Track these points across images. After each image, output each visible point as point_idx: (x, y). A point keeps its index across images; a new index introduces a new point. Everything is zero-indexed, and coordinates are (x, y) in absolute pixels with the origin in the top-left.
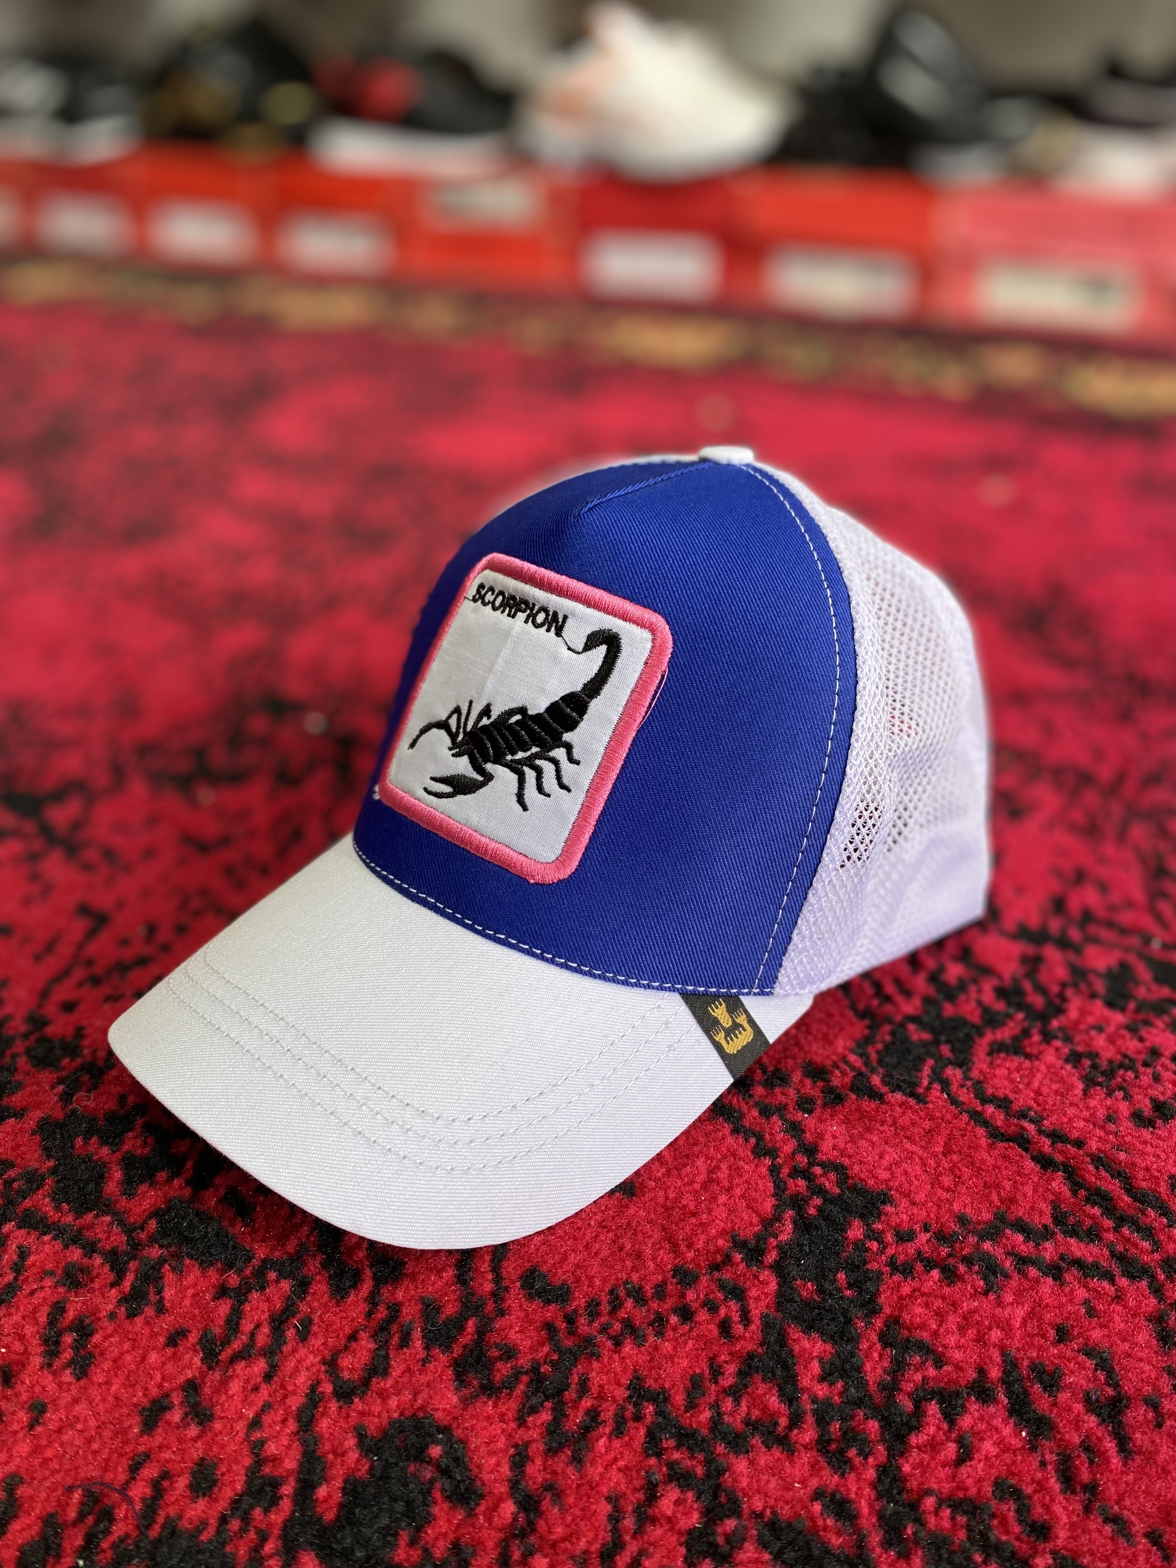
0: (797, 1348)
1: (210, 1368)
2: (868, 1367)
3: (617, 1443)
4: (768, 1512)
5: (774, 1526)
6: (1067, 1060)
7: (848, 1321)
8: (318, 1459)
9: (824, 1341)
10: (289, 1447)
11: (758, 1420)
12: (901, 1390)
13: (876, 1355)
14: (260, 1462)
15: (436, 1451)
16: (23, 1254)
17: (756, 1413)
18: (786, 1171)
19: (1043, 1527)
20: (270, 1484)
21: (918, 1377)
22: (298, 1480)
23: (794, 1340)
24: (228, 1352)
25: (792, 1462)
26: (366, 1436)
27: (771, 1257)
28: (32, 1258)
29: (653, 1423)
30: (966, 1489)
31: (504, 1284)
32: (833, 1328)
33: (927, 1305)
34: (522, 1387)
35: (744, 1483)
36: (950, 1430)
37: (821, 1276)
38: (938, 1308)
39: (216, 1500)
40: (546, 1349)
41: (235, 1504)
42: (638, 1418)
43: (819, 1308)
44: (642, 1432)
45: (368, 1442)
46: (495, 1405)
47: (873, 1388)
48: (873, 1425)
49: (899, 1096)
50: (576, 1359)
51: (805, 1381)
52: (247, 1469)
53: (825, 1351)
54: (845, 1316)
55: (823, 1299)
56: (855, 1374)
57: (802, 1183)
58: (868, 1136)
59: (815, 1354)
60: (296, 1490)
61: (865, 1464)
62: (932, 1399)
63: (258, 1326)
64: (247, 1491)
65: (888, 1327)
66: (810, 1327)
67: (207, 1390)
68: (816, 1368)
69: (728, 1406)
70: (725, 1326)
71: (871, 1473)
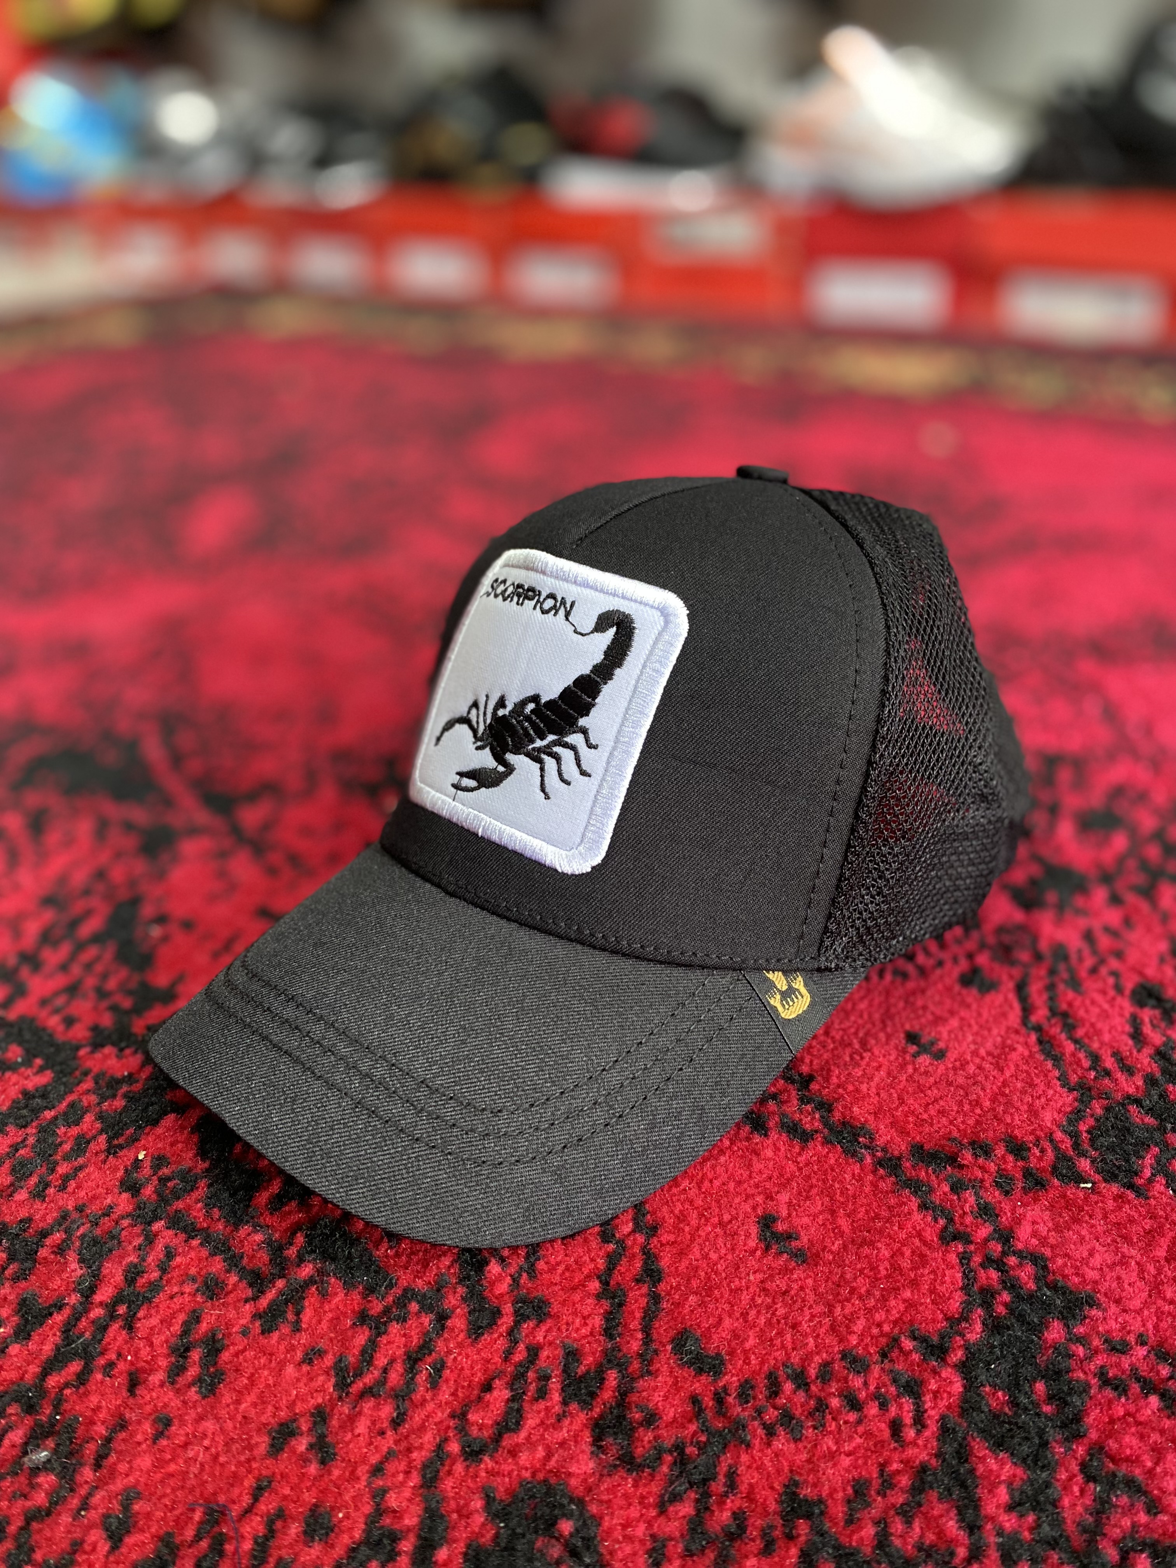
0: (981, 1469)
1: (340, 1398)
2: (1066, 1502)
7: (1044, 1444)
8: (442, 1516)
9: (1015, 1464)
10: (410, 1500)
11: (932, 1546)
13: (1076, 1489)
14: (380, 1511)
15: (566, 1527)
16: (170, 1255)
17: (930, 1537)
18: (977, 1259)
20: (388, 1537)
21: (1127, 1522)
22: (419, 1537)
23: (979, 1458)
24: (359, 1385)
26: (494, 1499)
27: (958, 1355)
28: (178, 1259)
31: (653, 1346)
32: (1025, 1449)
33: (1142, 1437)
34: (665, 1469)
37: (1014, 1385)
38: (1155, 1442)
39: (332, 1546)
40: (693, 1427)
41: (352, 1551)
43: (1010, 1423)
45: (496, 1507)
46: (636, 1485)
47: (1070, 1528)
49: (1115, 1188)
50: (725, 1446)
51: (990, 1509)
52: (367, 1516)
53: (1014, 1476)
54: (1041, 1438)
55: (1015, 1413)
56: (1050, 1507)
57: (994, 1274)
58: (1076, 1227)
59: (1003, 1478)
60: (416, 1547)
62: (1142, 1551)
63: (392, 1361)
64: (366, 1541)
65: (1092, 1456)
66: (999, 1444)
67: (335, 1423)
68: (1003, 1494)
69: (898, 1526)
70: (896, 1427)
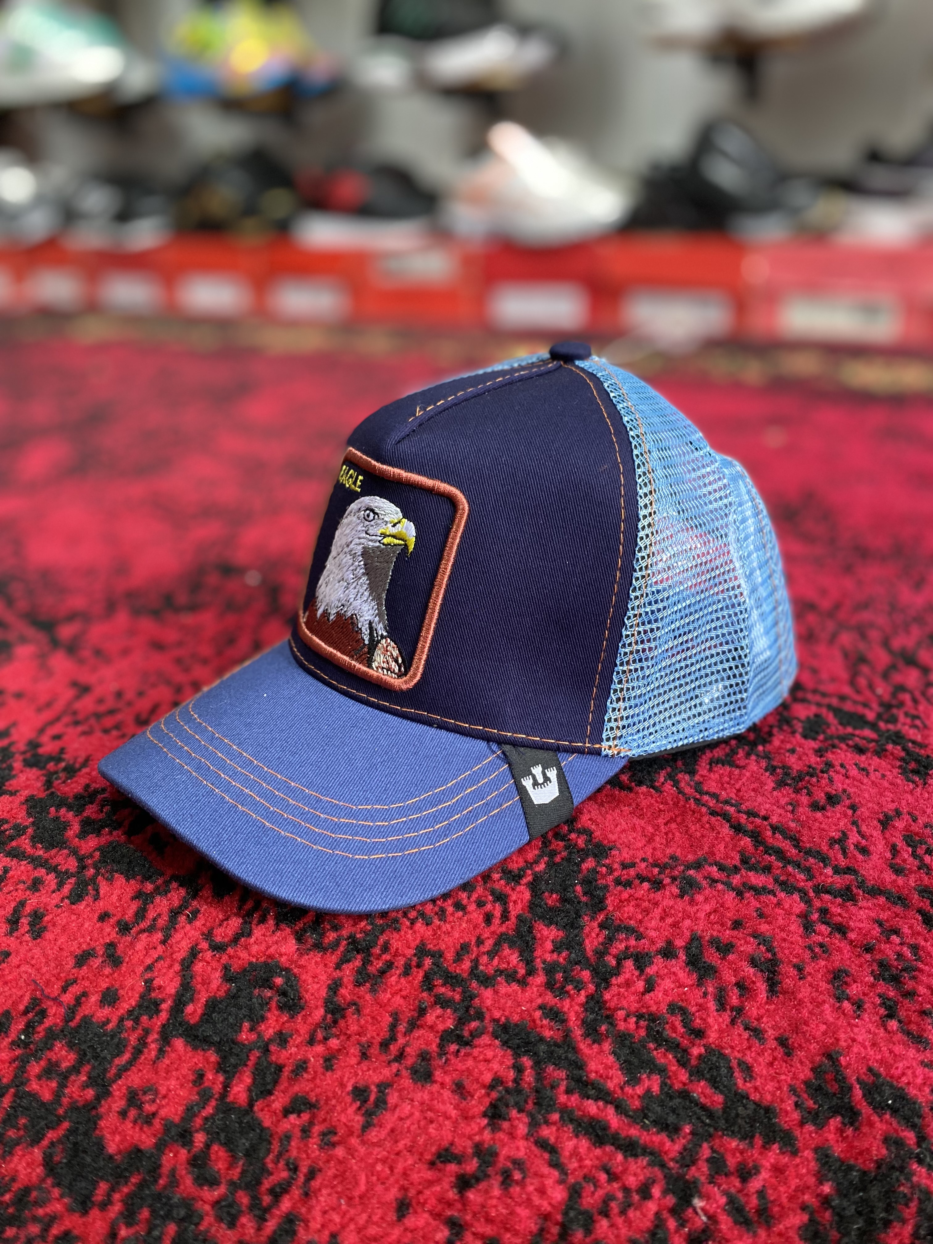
0: (538, 934)
1: (124, 936)
2: (588, 941)
3: (403, 980)
4: (503, 1018)
5: (505, 1028)
6: (766, 770)
7: (578, 917)
8: (192, 987)
9: (559, 930)
10: (172, 981)
11: (504, 969)
12: (609, 954)
13: (594, 935)
14: (150, 989)
15: (278, 981)
16: (6, 871)
17: (503, 966)
19: (700, 1031)
20: (154, 1002)
22: (175, 1000)
23: (538, 930)
24: (137, 929)
25: (524, 991)
26: (229, 971)
27: (528, 879)
28: (11, 873)
29: (430, 969)
30: (648, 1007)
32: (566, 922)
33: (637, 905)
34: (342, 948)
35: (489, 1002)
36: (640, 975)
37: (563, 889)
38: (645, 906)
39: (117, 1009)
41: (130, 1012)
42: (419, 966)
43: (558, 910)
44: (421, 974)
45: (229, 975)
46: (322, 957)
47: (589, 953)
48: (586, 975)
49: (642, 788)
50: (384, 931)
51: (540, 952)
52: (141, 993)
53: (558, 936)
54: (577, 914)
55: (563, 904)
56: (577, 946)
58: (612, 813)
59: (550, 937)
60: (172, 1006)
61: (578, 994)
62: (629, 959)
63: (160, 915)
64: (139, 1006)
65: (606, 919)
66: (550, 922)
67: (121, 947)
68: (549, 945)
70: (488, 917)
71: (582, 998)
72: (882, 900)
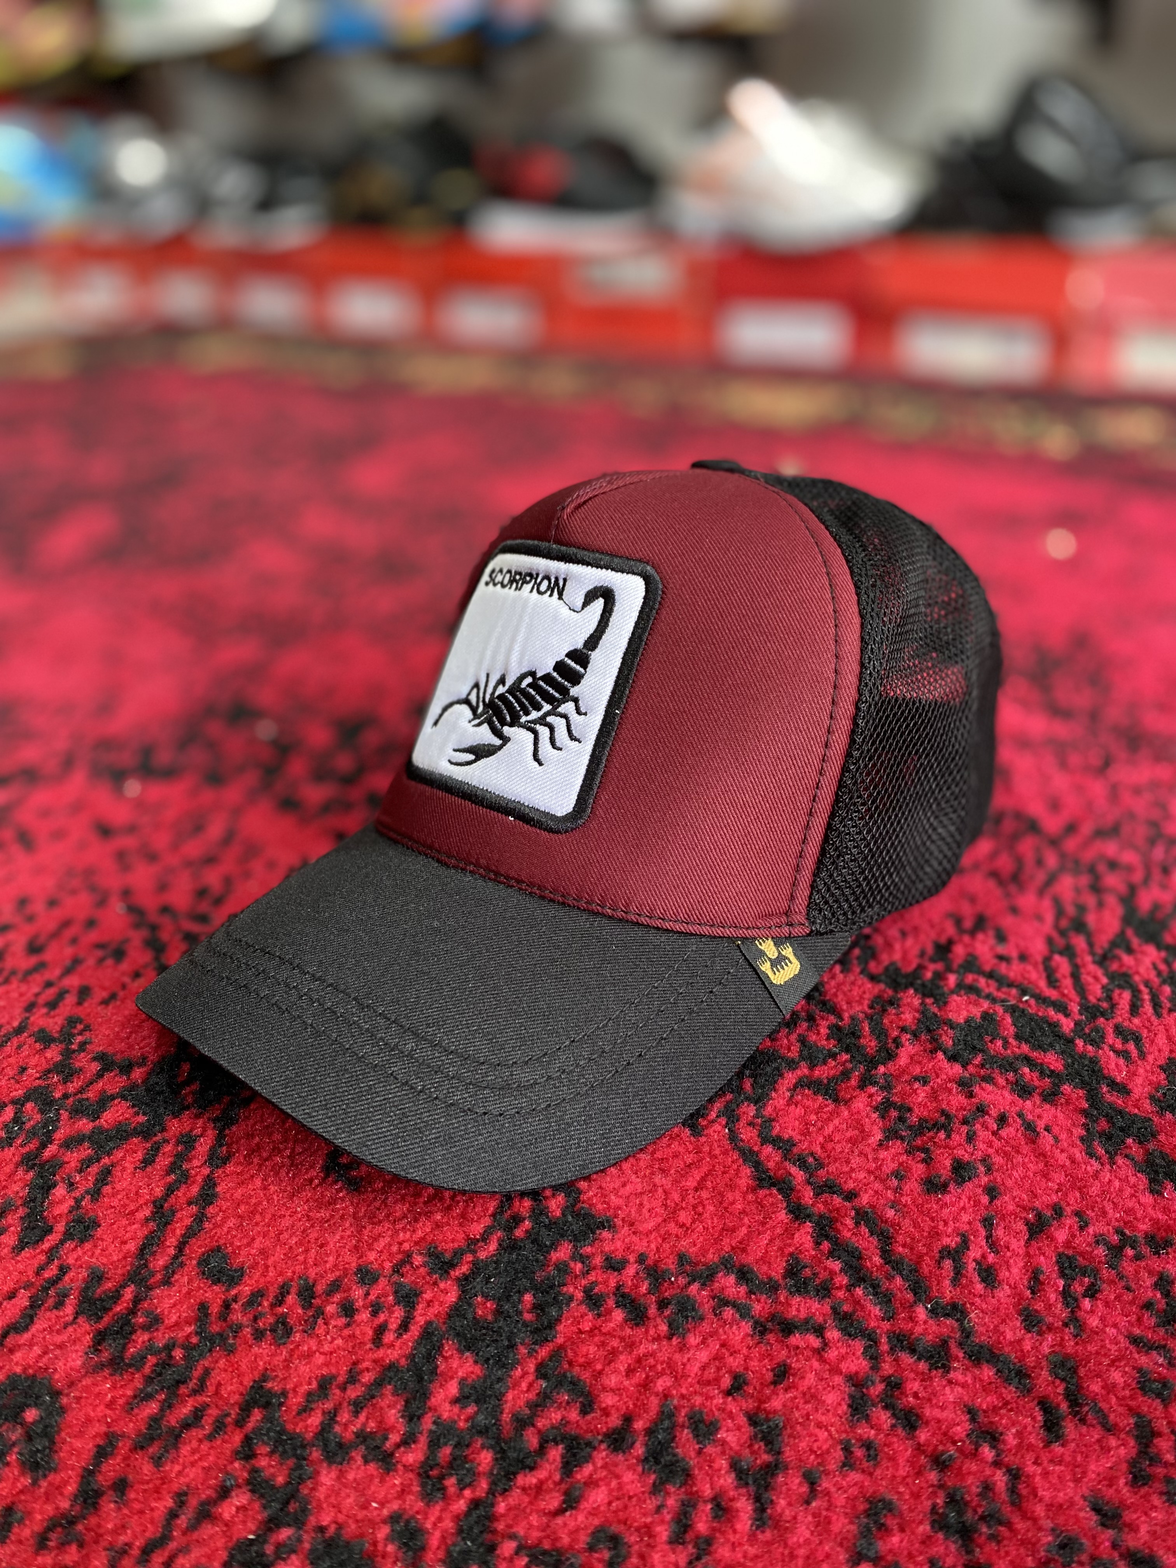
0: (443, 1365)
2: (511, 1396)
3: (206, 1445)
4: (333, 1528)
5: (330, 1545)
6: (876, 1109)
9: (476, 1363)
11: (371, 1433)
12: (533, 1425)
13: (524, 1385)
15: (31, 1415)
17: (372, 1425)
21: (558, 1416)
23: (446, 1357)
25: (382, 1481)
27: (463, 1270)
29: (255, 1427)
30: (554, 1540)
31: (181, 1260)
32: (491, 1350)
33: (601, 1345)
34: (147, 1369)
35: (323, 1493)
36: (562, 1480)
37: (506, 1296)
38: (613, 1348)
40: (190, 1330)
42: (239, 1422)
43: (487, 1328)
47: (506, 1418)
48: (486, 1458)
50: (210, 1350)
51: (436, 1401)
53: (472, 1373)
54: (510, 1341)
55: (496, 1320)
56: (493, 1400)
59: (459, 1374)
61: (460, 1496)
62: (560, 1444)
65: (551, 1357)
66: (468, 1346)
68: (453, 1389)
69: (344, 1416)
70: (380, 1330)
71: (461, 1505)
72: (988, 1372)
